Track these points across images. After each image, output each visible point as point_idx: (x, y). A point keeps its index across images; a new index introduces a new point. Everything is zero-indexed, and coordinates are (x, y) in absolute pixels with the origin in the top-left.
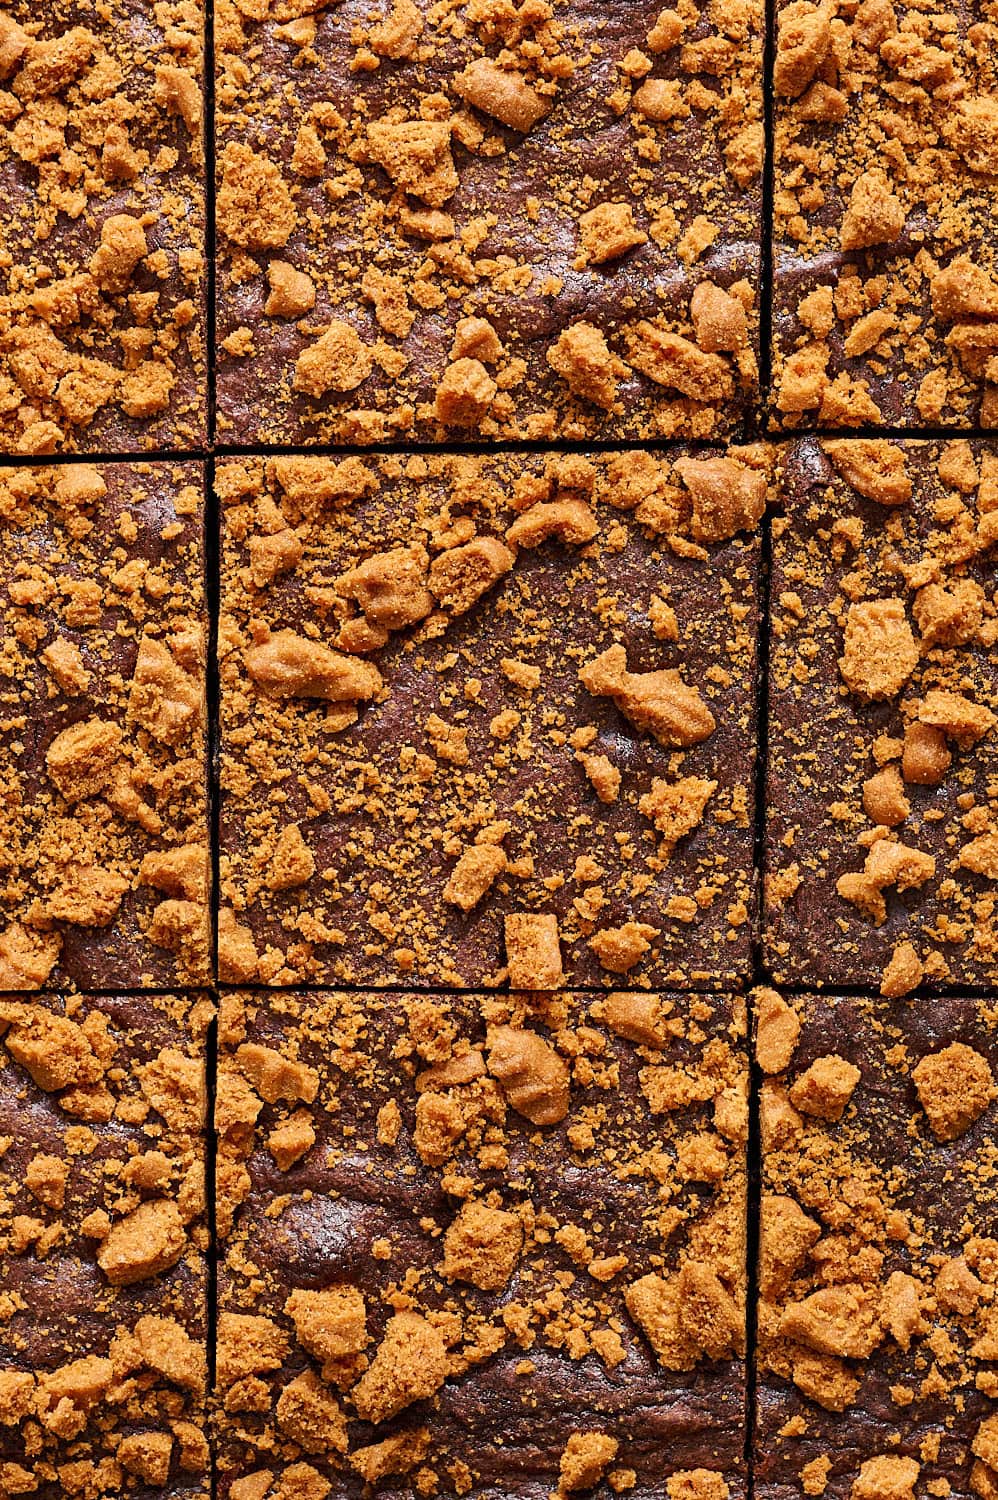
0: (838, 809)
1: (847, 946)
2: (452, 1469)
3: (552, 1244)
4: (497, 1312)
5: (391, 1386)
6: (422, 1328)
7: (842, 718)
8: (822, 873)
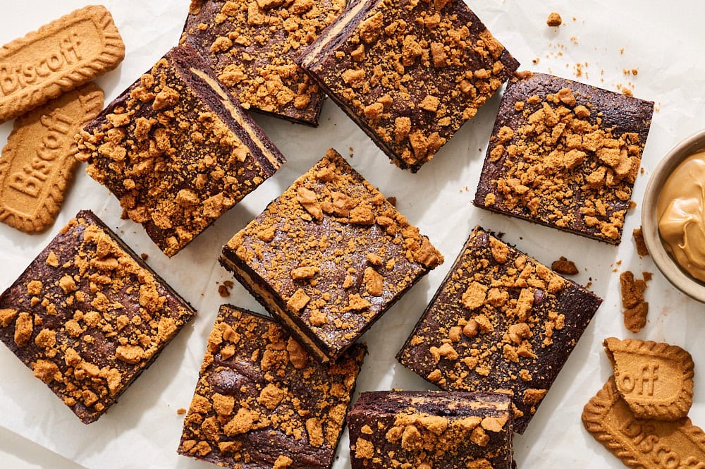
0: (442, 330)
1: (424, 365)
2: (245, 455)
3: (290, 402)
4: (269, 416)
5: (234, 427)
6: (248, 414)
7: (456, 308)
8: (429, 343)
